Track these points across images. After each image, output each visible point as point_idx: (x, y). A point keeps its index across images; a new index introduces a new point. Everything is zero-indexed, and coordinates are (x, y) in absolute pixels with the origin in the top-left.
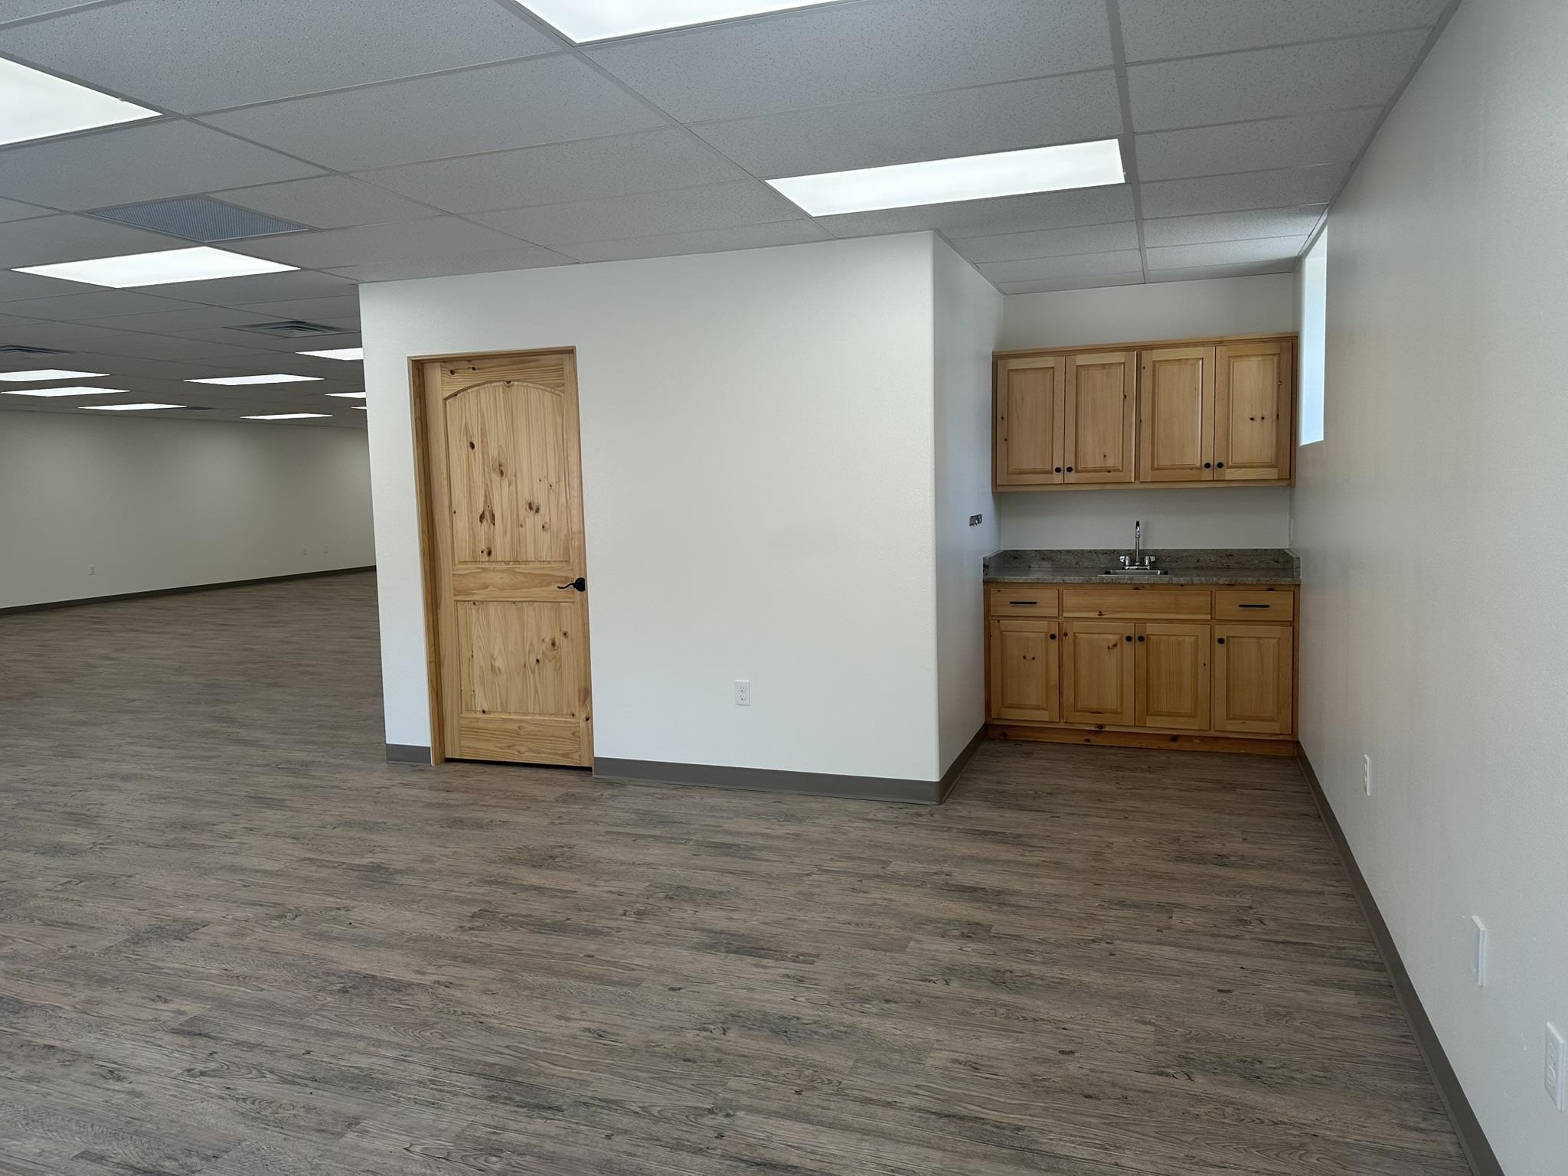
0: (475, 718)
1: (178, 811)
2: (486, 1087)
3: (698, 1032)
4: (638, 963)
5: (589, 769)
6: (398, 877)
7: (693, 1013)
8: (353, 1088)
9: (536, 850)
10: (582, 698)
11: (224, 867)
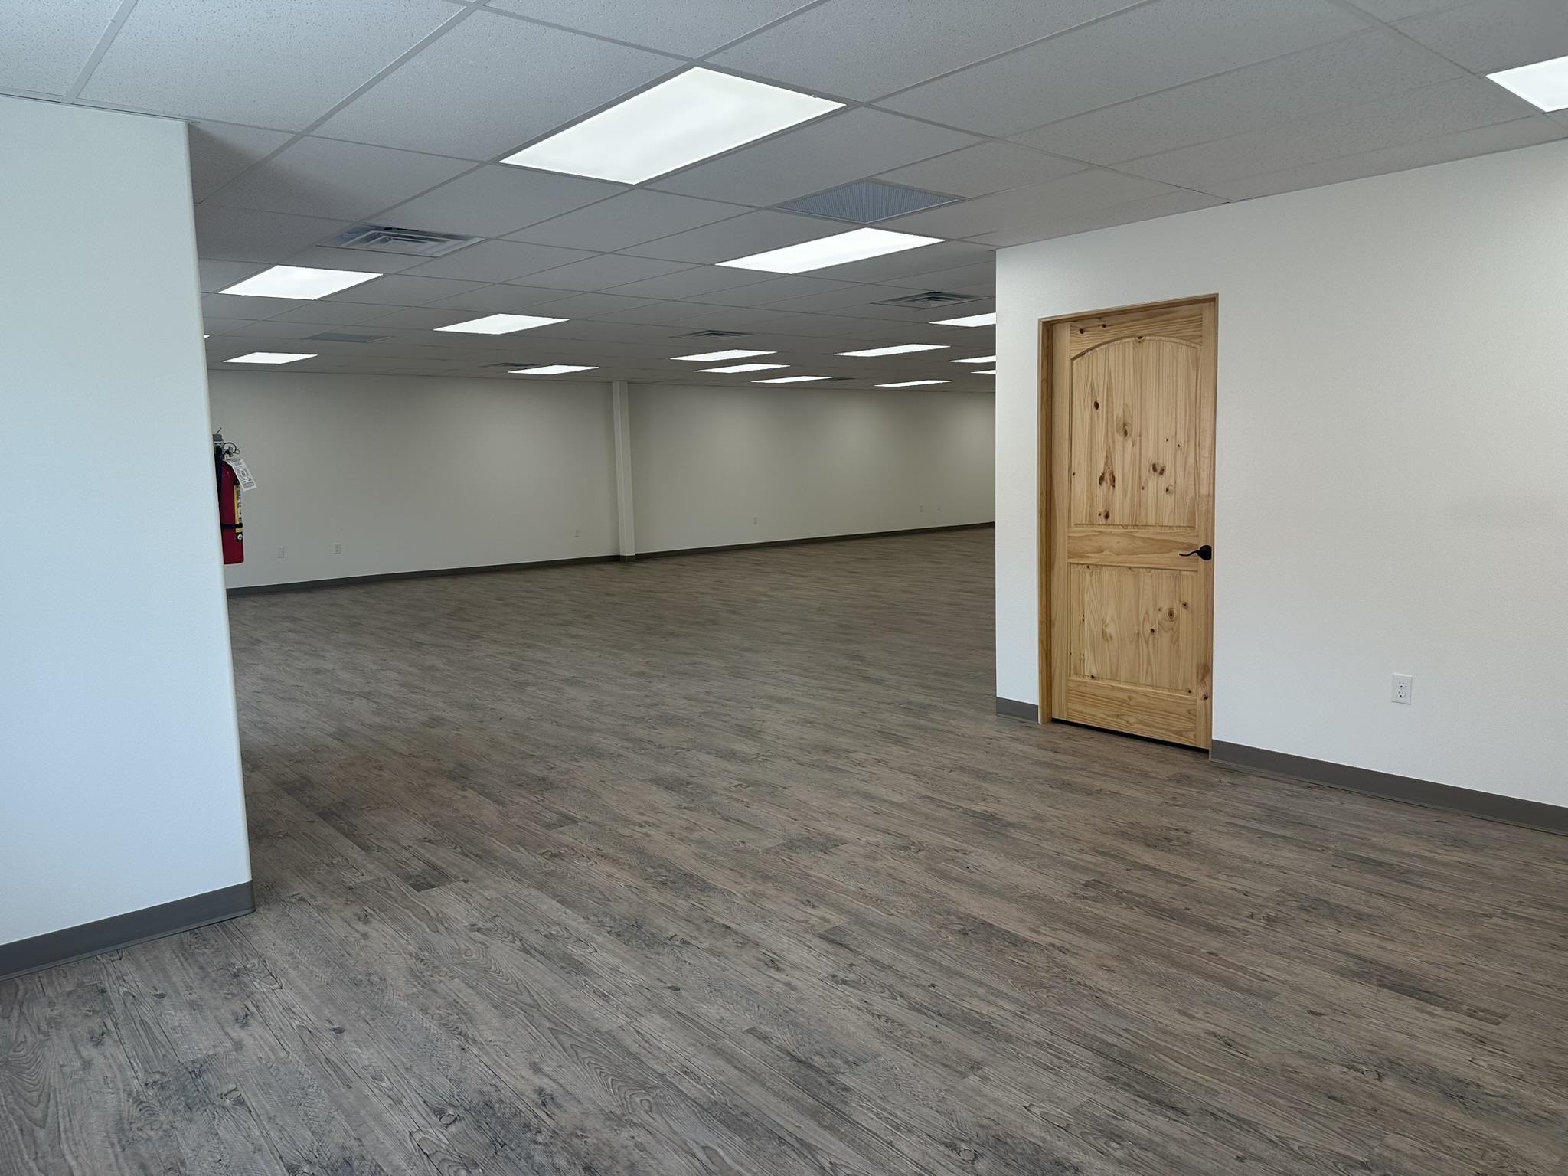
0: (1084, 682)
1: (819, 735)
2: (1105, 1066)
3: (1345, 1070)
4: (1269, 974)
5: (1206, 751)
6: (1011, 830)
7: (1338, 1046)
8: (974, 1032)
9: (1149, 828)
10: (1200, 676)
11: (858, 793)
